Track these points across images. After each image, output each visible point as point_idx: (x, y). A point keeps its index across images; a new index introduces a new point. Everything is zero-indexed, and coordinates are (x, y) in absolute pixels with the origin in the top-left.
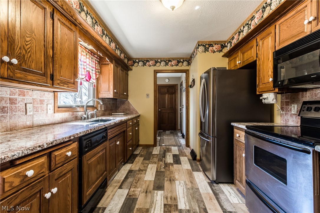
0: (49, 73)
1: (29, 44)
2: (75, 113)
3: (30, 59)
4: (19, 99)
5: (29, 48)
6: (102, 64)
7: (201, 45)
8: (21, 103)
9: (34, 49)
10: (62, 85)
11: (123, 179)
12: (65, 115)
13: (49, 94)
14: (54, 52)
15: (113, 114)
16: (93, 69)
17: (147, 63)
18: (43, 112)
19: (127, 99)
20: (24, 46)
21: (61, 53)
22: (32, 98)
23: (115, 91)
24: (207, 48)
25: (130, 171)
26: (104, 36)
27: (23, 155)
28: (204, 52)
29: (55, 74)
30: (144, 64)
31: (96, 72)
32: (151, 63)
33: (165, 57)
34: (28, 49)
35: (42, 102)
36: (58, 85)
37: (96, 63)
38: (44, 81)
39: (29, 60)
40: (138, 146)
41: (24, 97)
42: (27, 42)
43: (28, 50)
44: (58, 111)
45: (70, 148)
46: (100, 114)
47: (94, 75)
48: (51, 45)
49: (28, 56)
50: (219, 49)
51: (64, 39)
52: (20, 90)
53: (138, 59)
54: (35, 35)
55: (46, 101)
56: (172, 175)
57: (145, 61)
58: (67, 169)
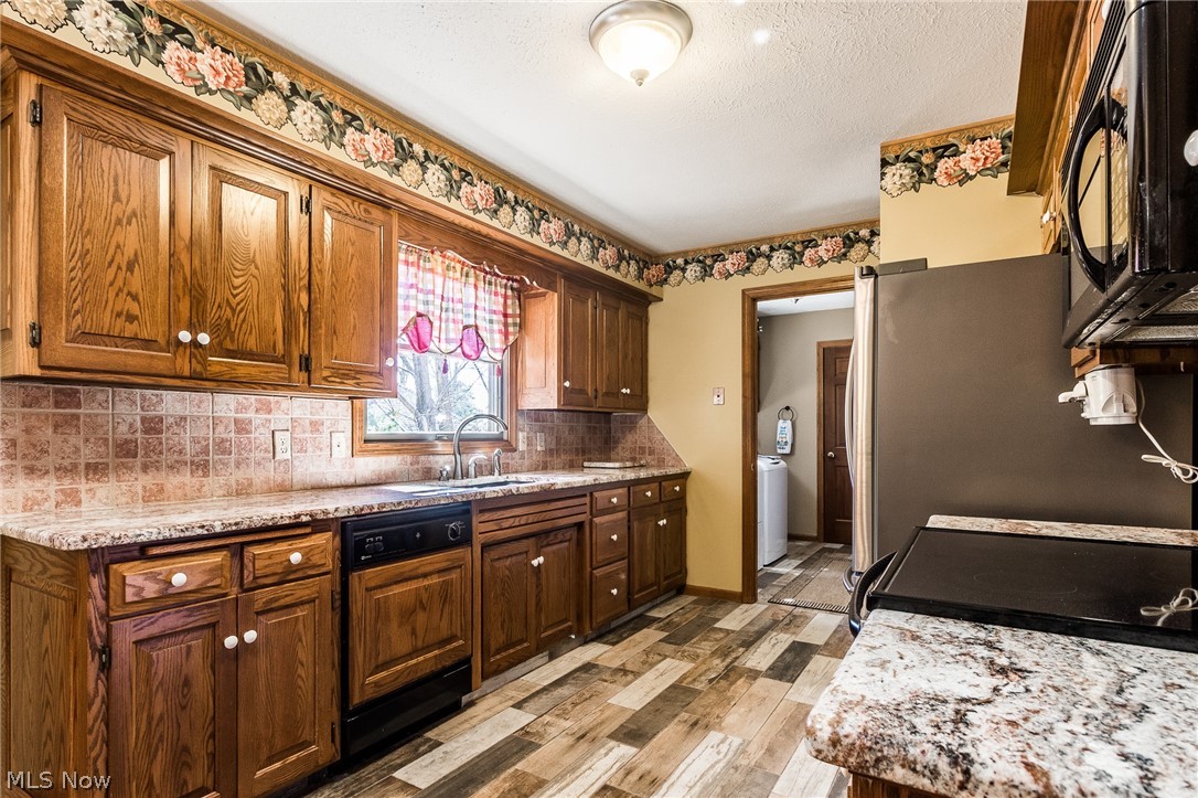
0: (296, 355)
1: (242, 291)
2: (422, 458)
3: (244, 326)
4: (258, 422)
5: (242, 301)
6: (527, 297)
7: (897, 157)
8: (262, 430)
9: (255, 303)
10: (338, 380)
11: (546, 683)
12: (387, 462)
13: (337, 405)
14: (313, 296)
15: (586, 464)
16: (495, 317)
17: (718, 266)
18: (319, 453)
19: (644, 409)
20: (228, 300)
21: (333, 297)
22: (289, 417)
23: (567, 384)
24: (927, 166)
25: (588, 667)
26: (506, 209)
27: (161, 538)
28: (914, 187)
29: (313, 354)
30: (707, 272)
31: (506, 325)
32: (731, 262)
33: (788, 232)
34: (238, 304)
35: (315, 426)
36: (323, 382)
37: (506, 297)
38: (280, 375)
39: (240, 330)
40: (681, 589)
41: (268, 416)
42: (235, 288)
43: (239, 308)
44: (364, 452)
45: (301, 545)
46: (527, 462)
47: (498, 337)
48: (306, 281)
49: (239, 322)
50: (990, 160)
51: (344, 257)
52: (260, 400)
53: (684, 253)
54: (257, 268)
55: (327, 423)
56: (717, 711)
57: (707, 260)
58: (297, 596)
